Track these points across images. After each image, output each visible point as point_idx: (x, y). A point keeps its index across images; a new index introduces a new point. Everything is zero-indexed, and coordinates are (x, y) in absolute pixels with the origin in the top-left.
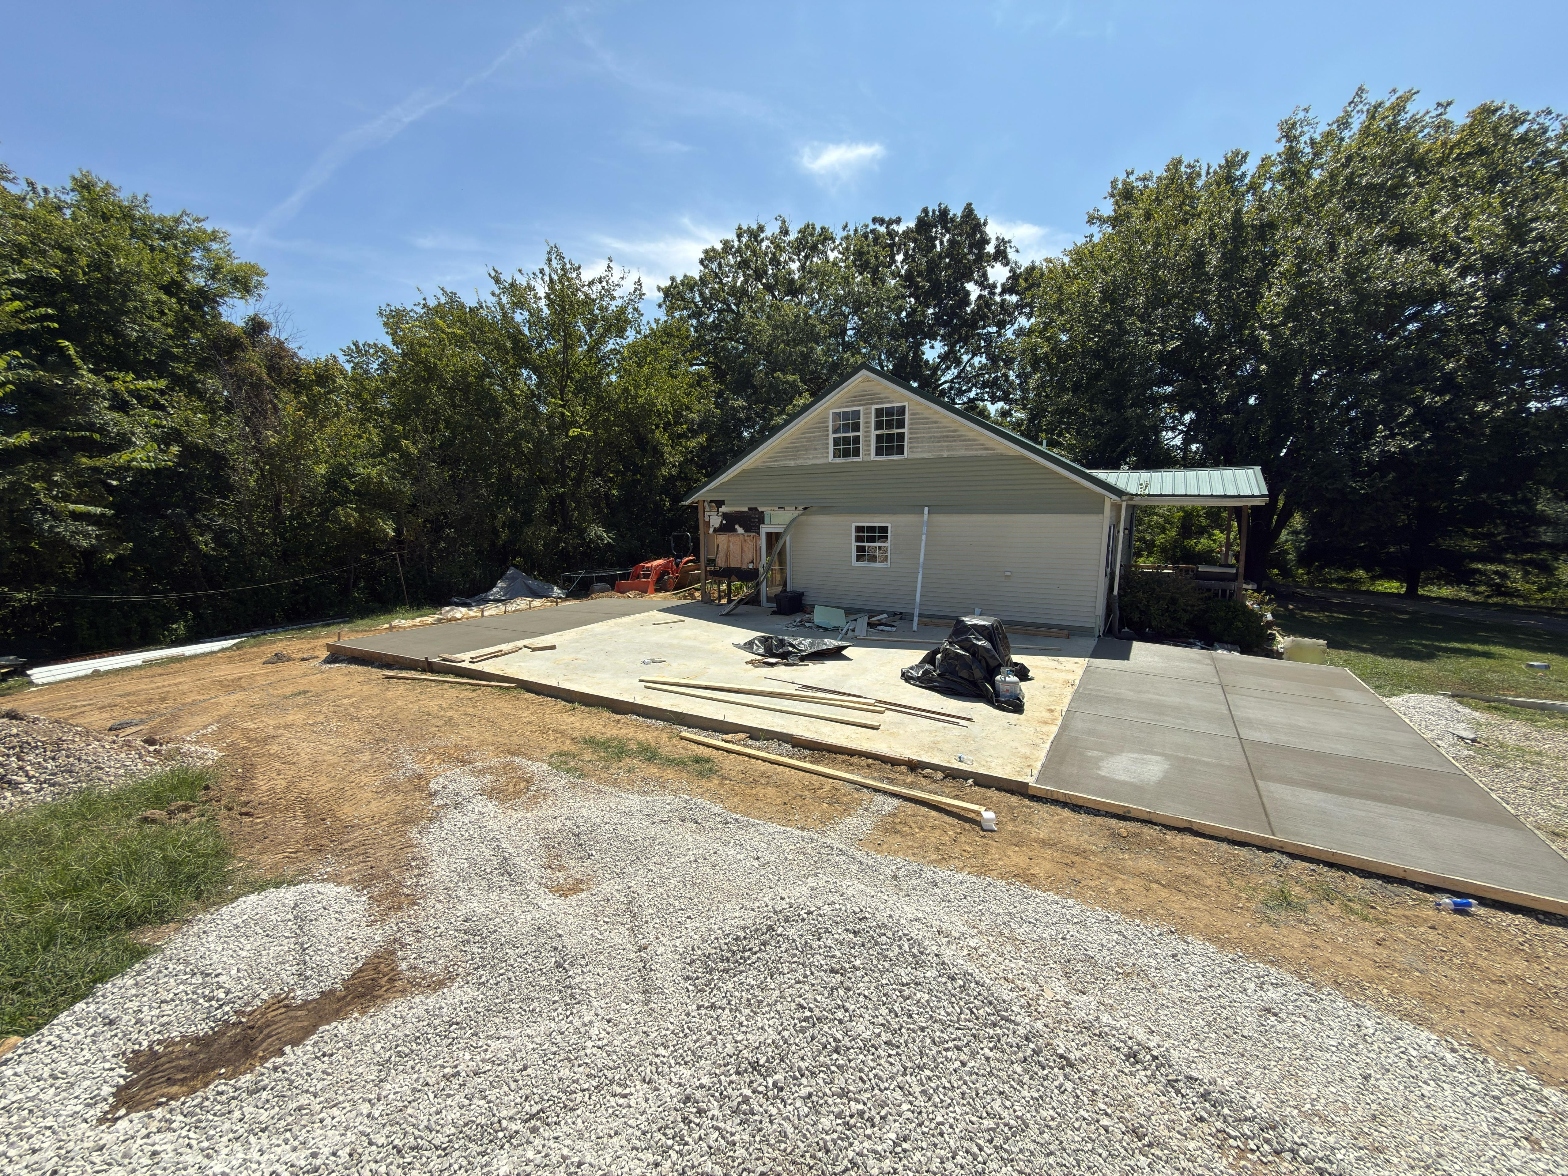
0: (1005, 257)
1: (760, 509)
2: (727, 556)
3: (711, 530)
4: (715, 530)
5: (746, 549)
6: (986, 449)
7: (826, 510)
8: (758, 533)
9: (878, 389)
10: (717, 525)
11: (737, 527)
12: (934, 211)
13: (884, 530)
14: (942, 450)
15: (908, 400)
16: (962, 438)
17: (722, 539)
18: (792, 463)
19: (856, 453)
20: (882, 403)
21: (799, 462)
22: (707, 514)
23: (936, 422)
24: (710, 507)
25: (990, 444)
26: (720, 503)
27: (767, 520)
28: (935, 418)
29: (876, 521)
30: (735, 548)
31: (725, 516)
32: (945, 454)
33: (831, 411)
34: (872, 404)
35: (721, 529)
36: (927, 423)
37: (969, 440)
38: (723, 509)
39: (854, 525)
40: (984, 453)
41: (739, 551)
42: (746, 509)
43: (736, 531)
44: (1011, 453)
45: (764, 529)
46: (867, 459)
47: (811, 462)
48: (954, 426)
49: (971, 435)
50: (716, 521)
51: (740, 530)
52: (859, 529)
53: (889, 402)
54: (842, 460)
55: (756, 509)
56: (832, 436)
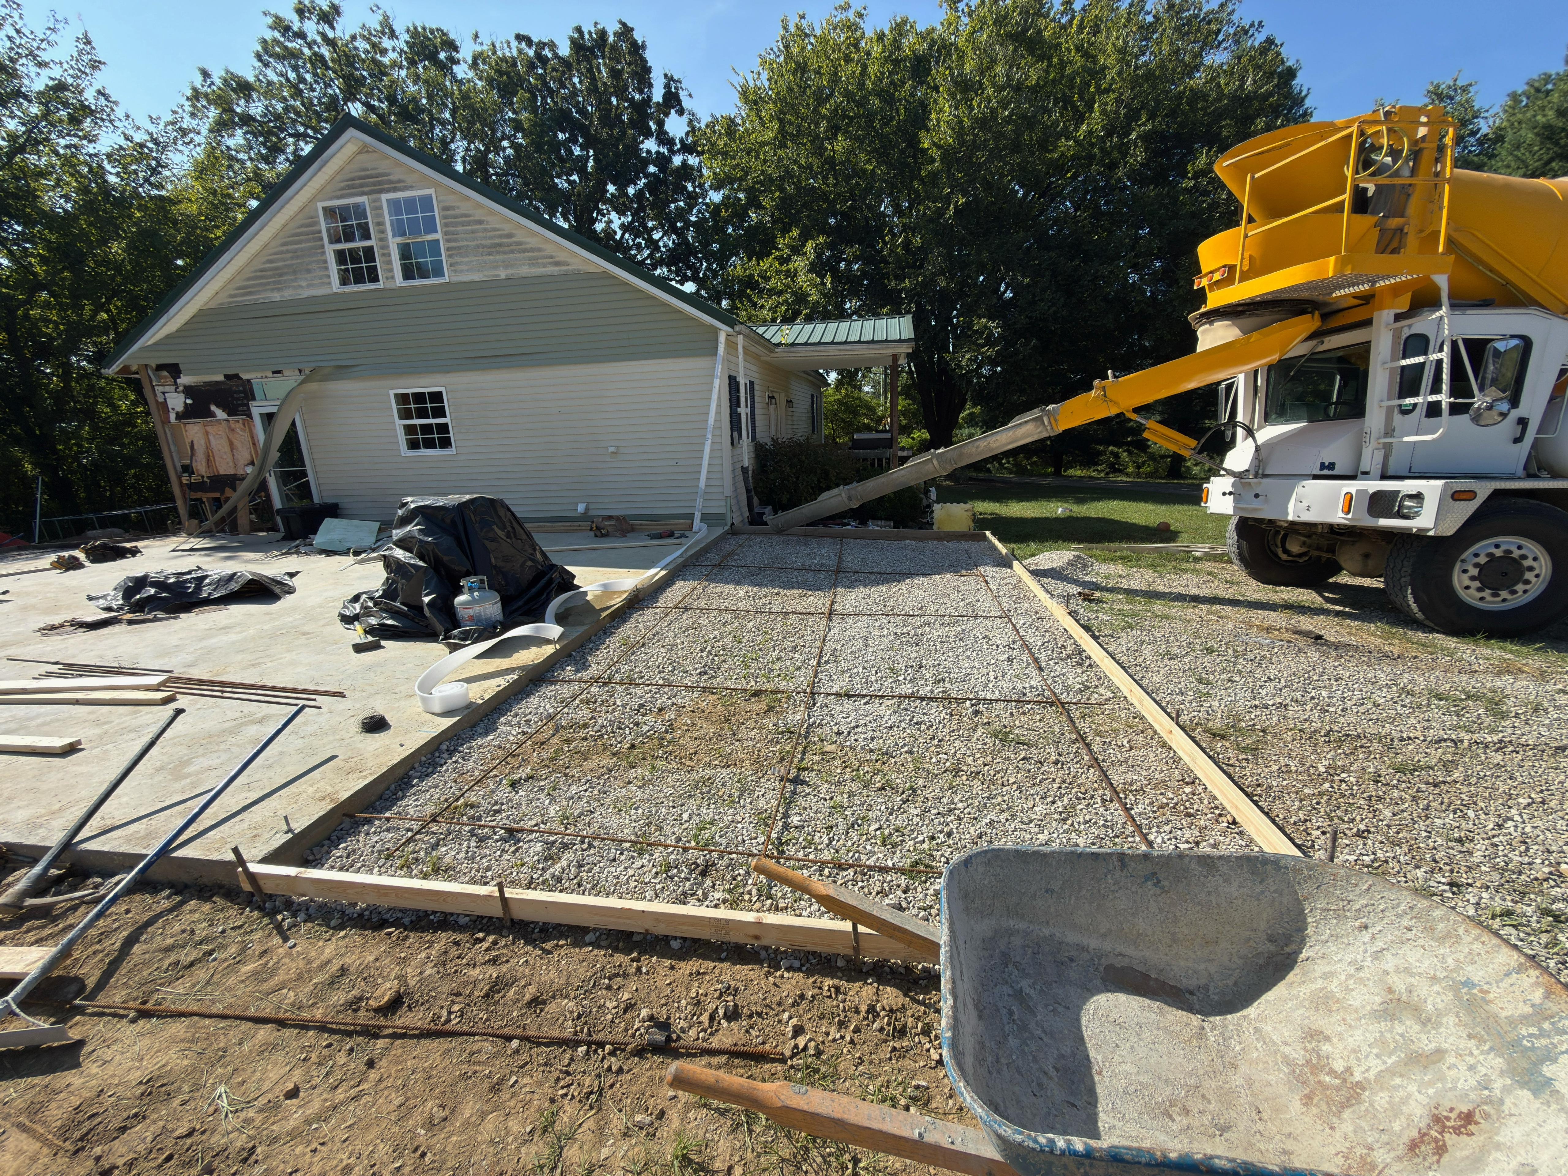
0: (679, 103)
1: (245, 377)
2: (209, 459)
3: (173, 416)
4: (179, 416)
5: (237, 443)
6: (557, 264)
7: (342, 371)
8: (250, 416)
9: (384, 166)
10: (180, 408)
11: (213, 408)
12: (590, 33)
13: (437, 397)
14: (496, 268)
15: (436, 185)
16: (520, 248)
17: (194, 431)
18: (276, 296)
19: (375, 279)
20: (395, 190)
21: (288, 294)
22: (159, 389)
23: (480, 222)
24: (159, 378)
25: (561, 256)
26: (174, 370)
27: (258, 393)
28: (478, 214)
29: (425, 385)
30: (219, 444)
31: (189, 391)
32: (503, 274)
33: (320, 205)
34: (381, 191)
35: (187, 414)
36: (469, 223)
37: (532, 250)
38: (184, 380)
39: (392, 393)
40: (555, 270)
41: (227, 449)
42: (220, 378)
43: (212, 415)
44: (592, 269)
45: (257, 409)
46: (390, 285)
47: (306, 293)
48: (507, 228)
49: (533, 242)
50: (177, 402)
51: (220, 414)
52: (403, 399)
53: (406, 188)
54: (353, 288)
55: (236, 376)
56: (330, 250)
